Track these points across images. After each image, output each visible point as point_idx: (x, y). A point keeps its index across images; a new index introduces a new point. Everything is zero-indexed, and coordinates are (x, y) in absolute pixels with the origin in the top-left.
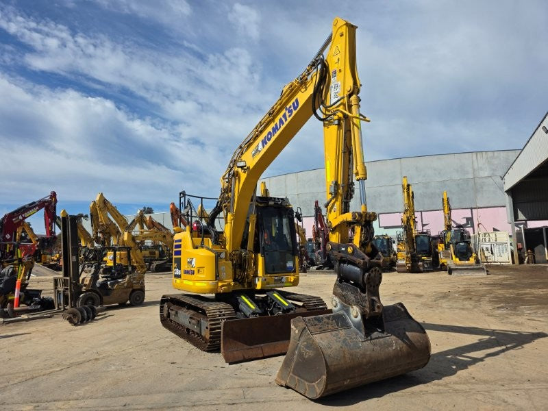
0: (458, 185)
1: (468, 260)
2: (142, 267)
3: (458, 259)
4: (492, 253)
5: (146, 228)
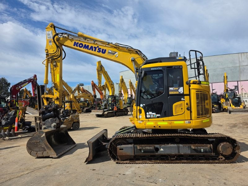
0: (231, 70)
1: (240, 106)
2: (79, 110)
3: (234, 106)
5: (80, 92)
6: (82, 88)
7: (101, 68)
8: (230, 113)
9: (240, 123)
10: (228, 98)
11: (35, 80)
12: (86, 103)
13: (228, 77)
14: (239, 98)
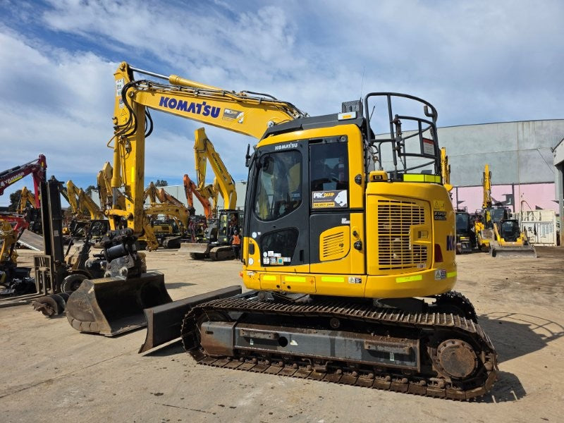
0: (500, 158)
1: (516, 241)
2: (153, 243)
3: (503, 240)
4: (535, 234)
5: (158, 201)
6: (160, 191)
7: (205, 145)
8: (494, 255)
9: (516, 280)
10: (490, 221)
11: (42, 169)
12: (170, 227)
13: (493, 176)
14: (515, 222)
